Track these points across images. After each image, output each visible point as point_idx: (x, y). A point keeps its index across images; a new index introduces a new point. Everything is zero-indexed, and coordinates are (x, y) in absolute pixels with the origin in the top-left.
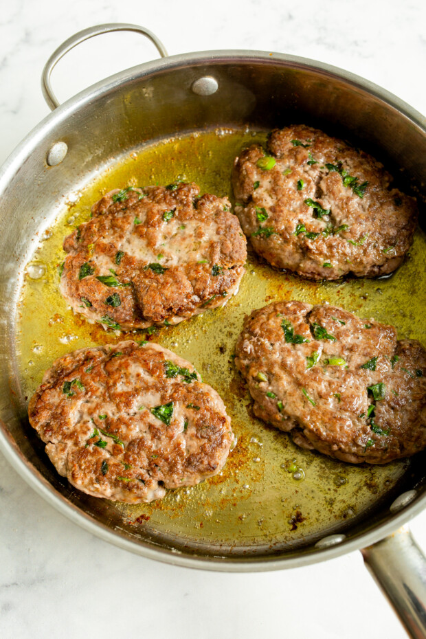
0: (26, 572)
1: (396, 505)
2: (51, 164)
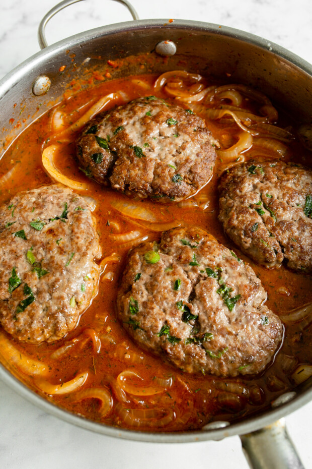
2: (36, 94)
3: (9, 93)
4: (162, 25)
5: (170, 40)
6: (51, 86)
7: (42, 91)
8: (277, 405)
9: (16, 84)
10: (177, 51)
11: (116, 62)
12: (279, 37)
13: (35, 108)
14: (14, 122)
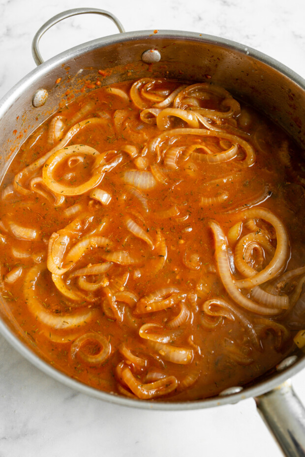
0: (13, 428)
1: (282, 366)
2: (35, 106)
3: (13, 107)
4: (148, 36)
5: (155, 49)
6: (49, 97)
7: (41, 103)
8: (282, 368)
9: (18, 99)
10: (161, 58)
11: (106, 71)
12: (247, 37)
13: (35, 119)
14: (17, 133)
